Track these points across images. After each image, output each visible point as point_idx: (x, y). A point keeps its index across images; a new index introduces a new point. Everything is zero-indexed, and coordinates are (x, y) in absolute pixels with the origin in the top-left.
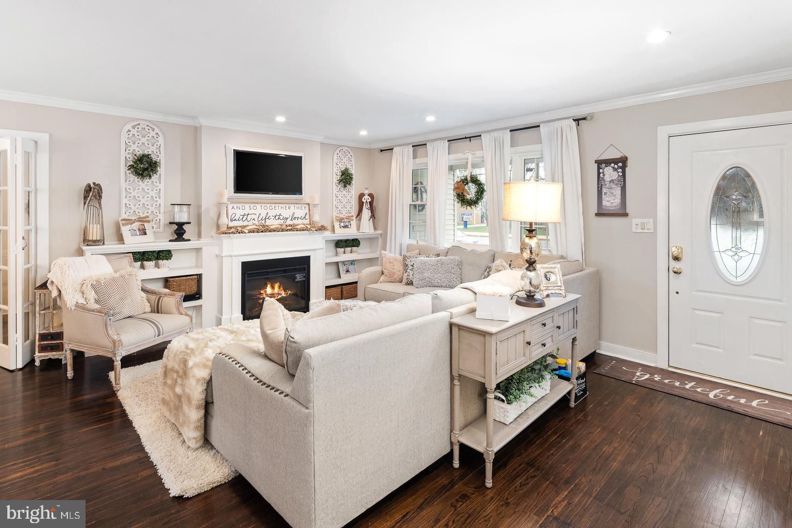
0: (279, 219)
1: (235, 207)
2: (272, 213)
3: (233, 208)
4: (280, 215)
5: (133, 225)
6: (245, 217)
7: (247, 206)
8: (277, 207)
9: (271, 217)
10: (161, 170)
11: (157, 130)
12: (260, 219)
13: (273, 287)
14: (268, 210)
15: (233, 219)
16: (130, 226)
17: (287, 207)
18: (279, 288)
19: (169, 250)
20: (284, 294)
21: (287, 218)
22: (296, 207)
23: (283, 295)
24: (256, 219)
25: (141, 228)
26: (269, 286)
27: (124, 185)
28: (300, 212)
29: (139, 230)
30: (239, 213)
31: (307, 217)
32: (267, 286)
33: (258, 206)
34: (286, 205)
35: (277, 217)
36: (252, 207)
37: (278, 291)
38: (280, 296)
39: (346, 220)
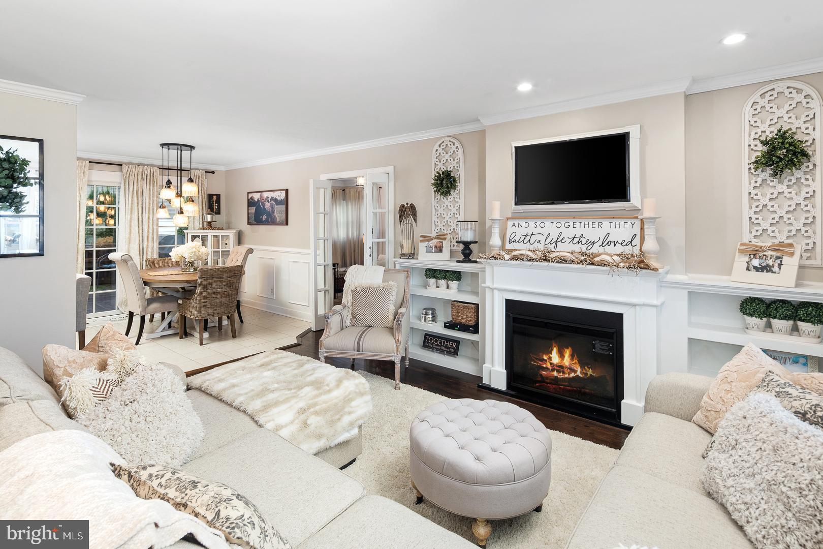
0: (579, 242)
1: (516, 223)
2: (568, 233)
3: (514, 225)
4: (582, 236)
5: (431, 242)
6: (528, 238)
7: (532, 223)
8: (578, 224)
9: (566, 239)
12: (548, 241)
13: (562, 356)
14: (563, 229)
15: (513, 240)
16: (427, 243)
17: (597, 223)
18: (572, 359)
19: (459, 272)
20: (581, 373)
21: (594, 243)
22: (613, 224)
23: (578, 373)
24: (543, 242)
25: (438, 245)
26: (555, 350)
28: (622, 231)
29: (436, 247)
30: (521, 231)
31: (637, 241)
32: (552, 350)
33: (548, 223)
35: (576, 240)
36: (538, 224)
37: (570, 364)
38: (572, 375)
39: (769, 253)
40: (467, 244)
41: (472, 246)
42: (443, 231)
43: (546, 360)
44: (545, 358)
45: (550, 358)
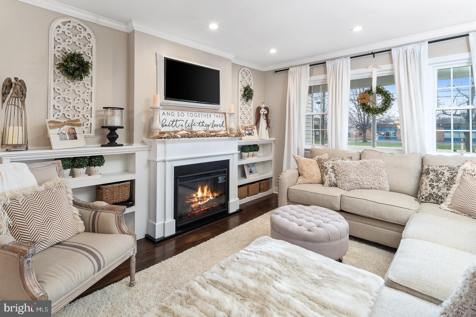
0: (202, 125)
1: (166, 113)
2: (197, 120)
3: (164, 113)
4: (203, 122)
5: (62, 128)
6: (175, 123)
7: (176, 113)
8: (201, 115)
9: (196, 124)
10: (93, 72)
11: (89, 31)
12: (187, 125)
13: (203, 191)
14: (194, 118)
15: (164, 125)
16: (58, 129)
17: (209, 115)
18: (208, 191)
19: (101, 156)
20: (212, 197)
21: (209, 126)
22: (215, 116)
23: (211, 198)
24: (184, 125)
25: (71, 131)
26: (200, 189)
27: (52, 85)
28: (219, 121)
29: (69, 133)
30: (169, 119)
31: (224, 125)
32: (198, 190)
33: (185, 113)
34: (207, 113)
35: (201, 124)
36: (180, 114)
37: (207, 194)
38: (208, 200)
39: (249, 129)
40: (113, 129)
41: (118, 131)
42: (68, 117)
43: (195, 197)
44: (194, 196)
45: (197, 195)
